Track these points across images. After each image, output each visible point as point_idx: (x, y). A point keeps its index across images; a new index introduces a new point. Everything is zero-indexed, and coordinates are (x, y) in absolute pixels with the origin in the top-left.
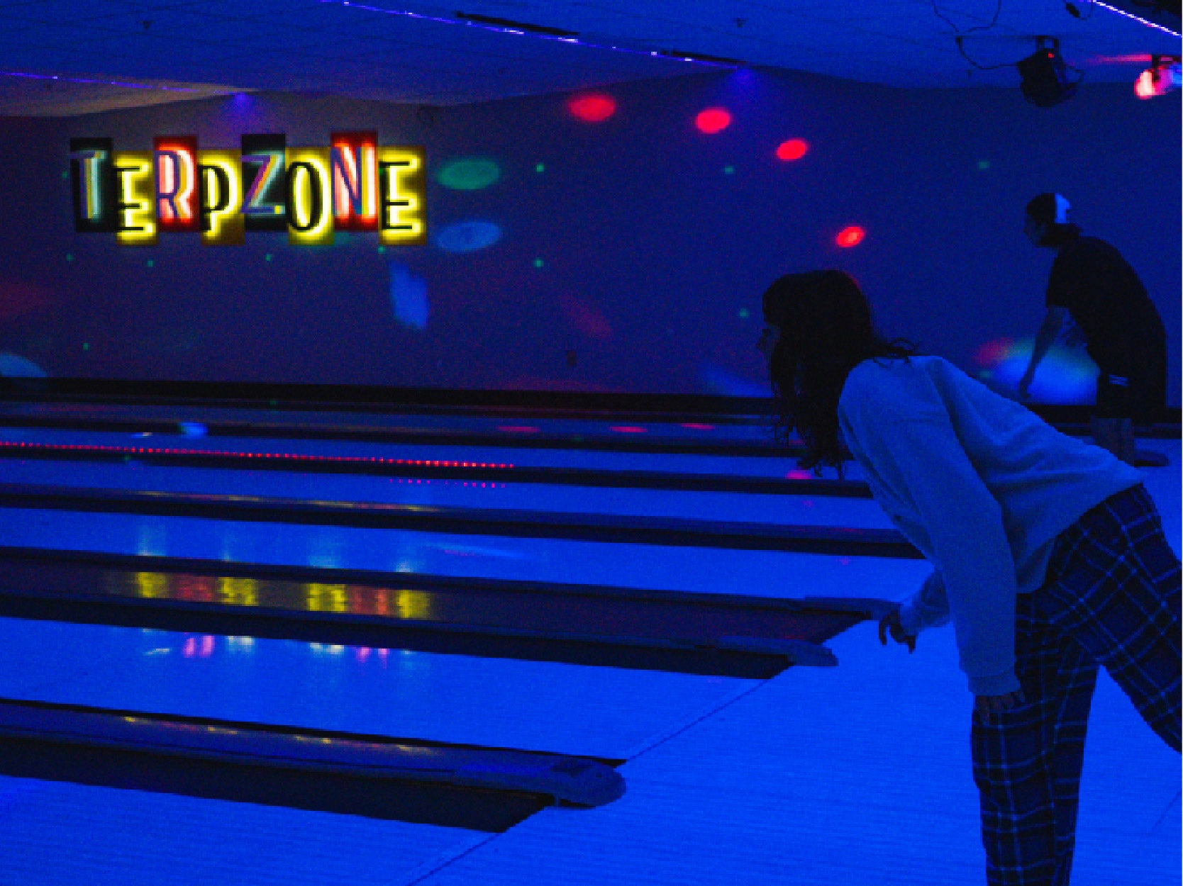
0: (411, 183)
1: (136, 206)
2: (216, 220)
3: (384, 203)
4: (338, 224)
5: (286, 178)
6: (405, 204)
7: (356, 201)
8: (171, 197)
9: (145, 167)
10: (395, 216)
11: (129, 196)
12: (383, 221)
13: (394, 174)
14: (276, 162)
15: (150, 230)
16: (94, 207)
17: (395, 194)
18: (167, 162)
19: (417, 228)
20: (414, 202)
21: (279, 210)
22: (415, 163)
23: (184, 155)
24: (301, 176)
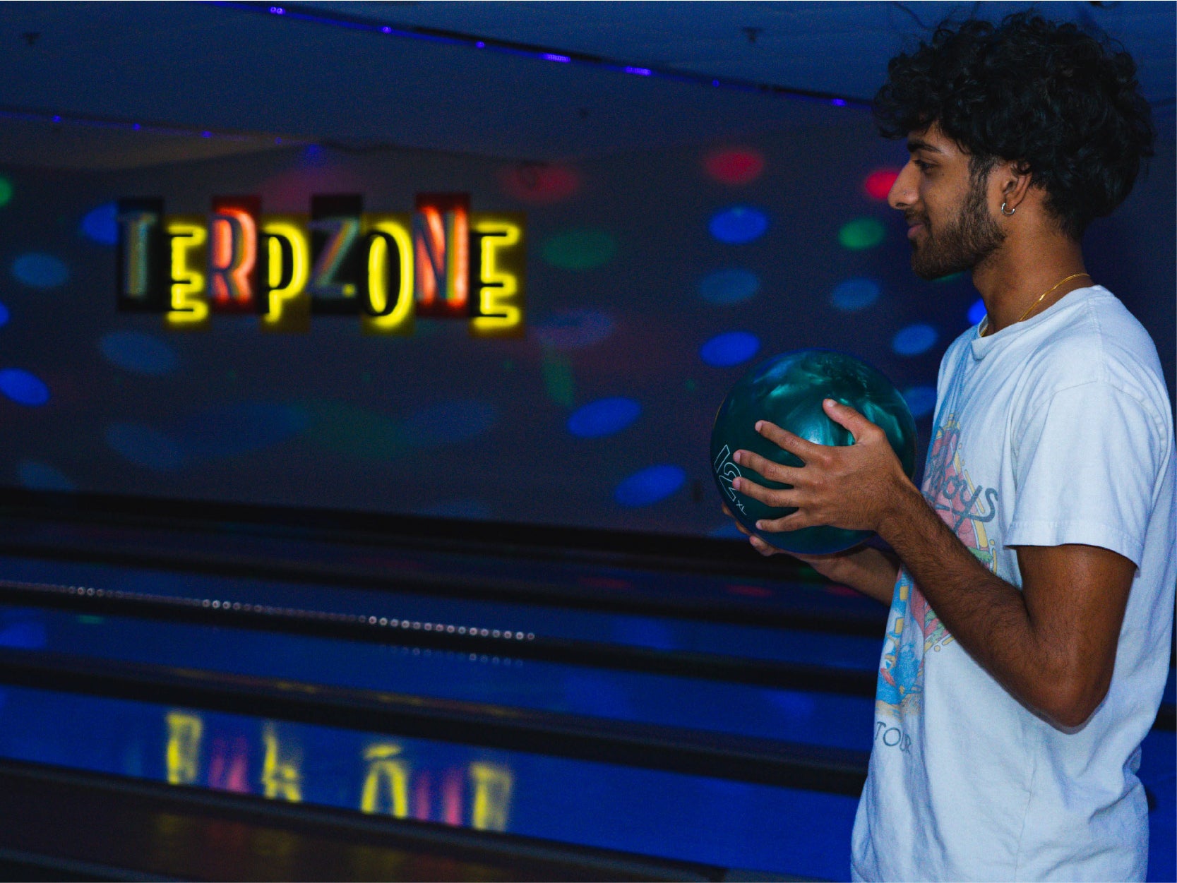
0: (506, 259)
1: (187, 282)
2: (276, 301)
3: (475, 284)
4: (419, 308)
5: (361, 249)
6: (499, 285)
7: (442, 280)
8: (226, 272)
9: (199, 235)
10: (488, 300)
11: (179, 268)
12: (472, 306)
13: (489, 247)
14: (350, 230)
15: (200, 311)
16: (138, 283)
17: (488, 271)
18: (225, 230)
19: (513, 316)
20: (510, 285)
21: (349, 290)
22: (513, 235)
23: (246, 220)
24: (378, 249)
